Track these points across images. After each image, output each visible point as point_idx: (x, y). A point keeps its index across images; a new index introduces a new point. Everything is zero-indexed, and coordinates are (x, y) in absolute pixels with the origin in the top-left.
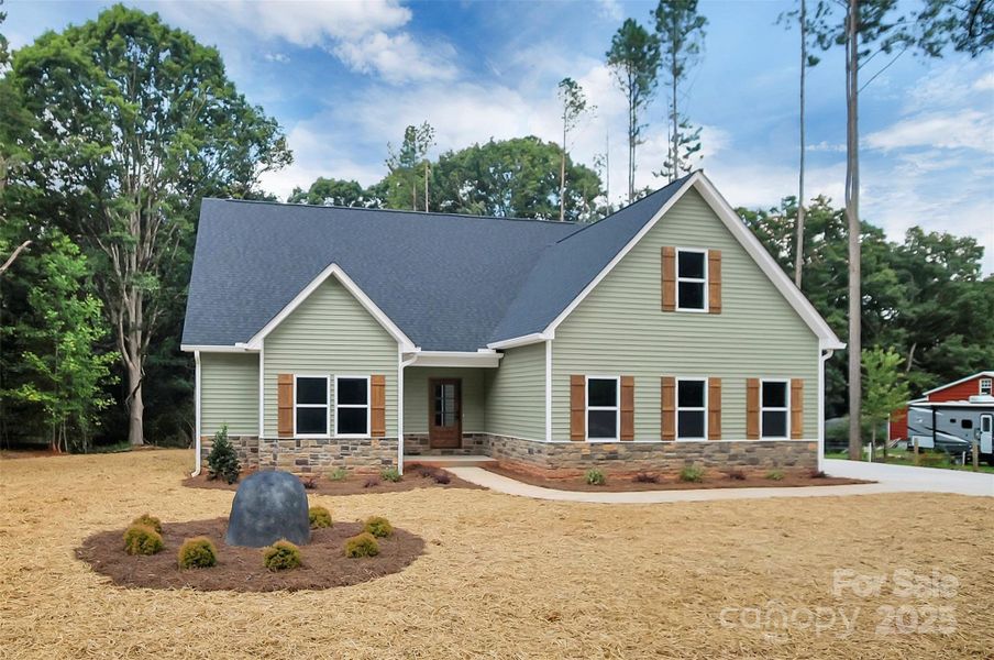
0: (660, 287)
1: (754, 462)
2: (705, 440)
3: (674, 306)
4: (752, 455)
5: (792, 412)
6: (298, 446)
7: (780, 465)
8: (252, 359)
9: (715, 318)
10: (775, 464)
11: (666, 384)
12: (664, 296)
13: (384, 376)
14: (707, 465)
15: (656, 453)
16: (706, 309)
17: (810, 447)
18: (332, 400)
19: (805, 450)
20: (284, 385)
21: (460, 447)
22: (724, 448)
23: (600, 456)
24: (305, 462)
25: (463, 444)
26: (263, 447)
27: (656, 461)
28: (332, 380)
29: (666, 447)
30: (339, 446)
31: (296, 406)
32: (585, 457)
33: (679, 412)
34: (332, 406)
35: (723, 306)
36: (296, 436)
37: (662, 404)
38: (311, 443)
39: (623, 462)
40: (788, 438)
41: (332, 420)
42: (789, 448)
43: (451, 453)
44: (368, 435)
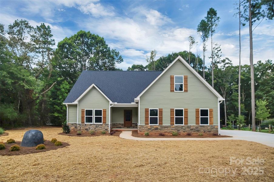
0: (170, 86)
1: (198, 131)
2: (183, 125)
3: (174, 90)
4: (198, 129)
5: (210, 118)
6: (86, 125)
7: (206, 132)
8: (76, 106)
9: (186, 93)
10: (205, 132)
11: (172, 110)
12: (171, 88)
13: (106, 109)
14: (184, 131)
15: (169, 128)
16: (183, 91)
17: (215, 127)
18: (94, 115)
19: (214, 128)
20: (83, 112)
21: (131, 126)
22: (189, 127)
23: (153, 129)
24: (87, 129)
25: (132, 126)
26: (78, 125)
27: (169, 130)
28: (94, 110)
29: (172, 127)
30: (95, 126)
31: (85, 116)
32: (149, 129)
33: (176, 118)
34: (94, 116)
35: (188, 90)
36: (85, 123)
37: (171, 115)
38: (89, 125)
39: (159, 130)
40: (209, 125)
41: (94, 120)
42: (209, 127)
43: (129, 128)
44: (102, 123)
